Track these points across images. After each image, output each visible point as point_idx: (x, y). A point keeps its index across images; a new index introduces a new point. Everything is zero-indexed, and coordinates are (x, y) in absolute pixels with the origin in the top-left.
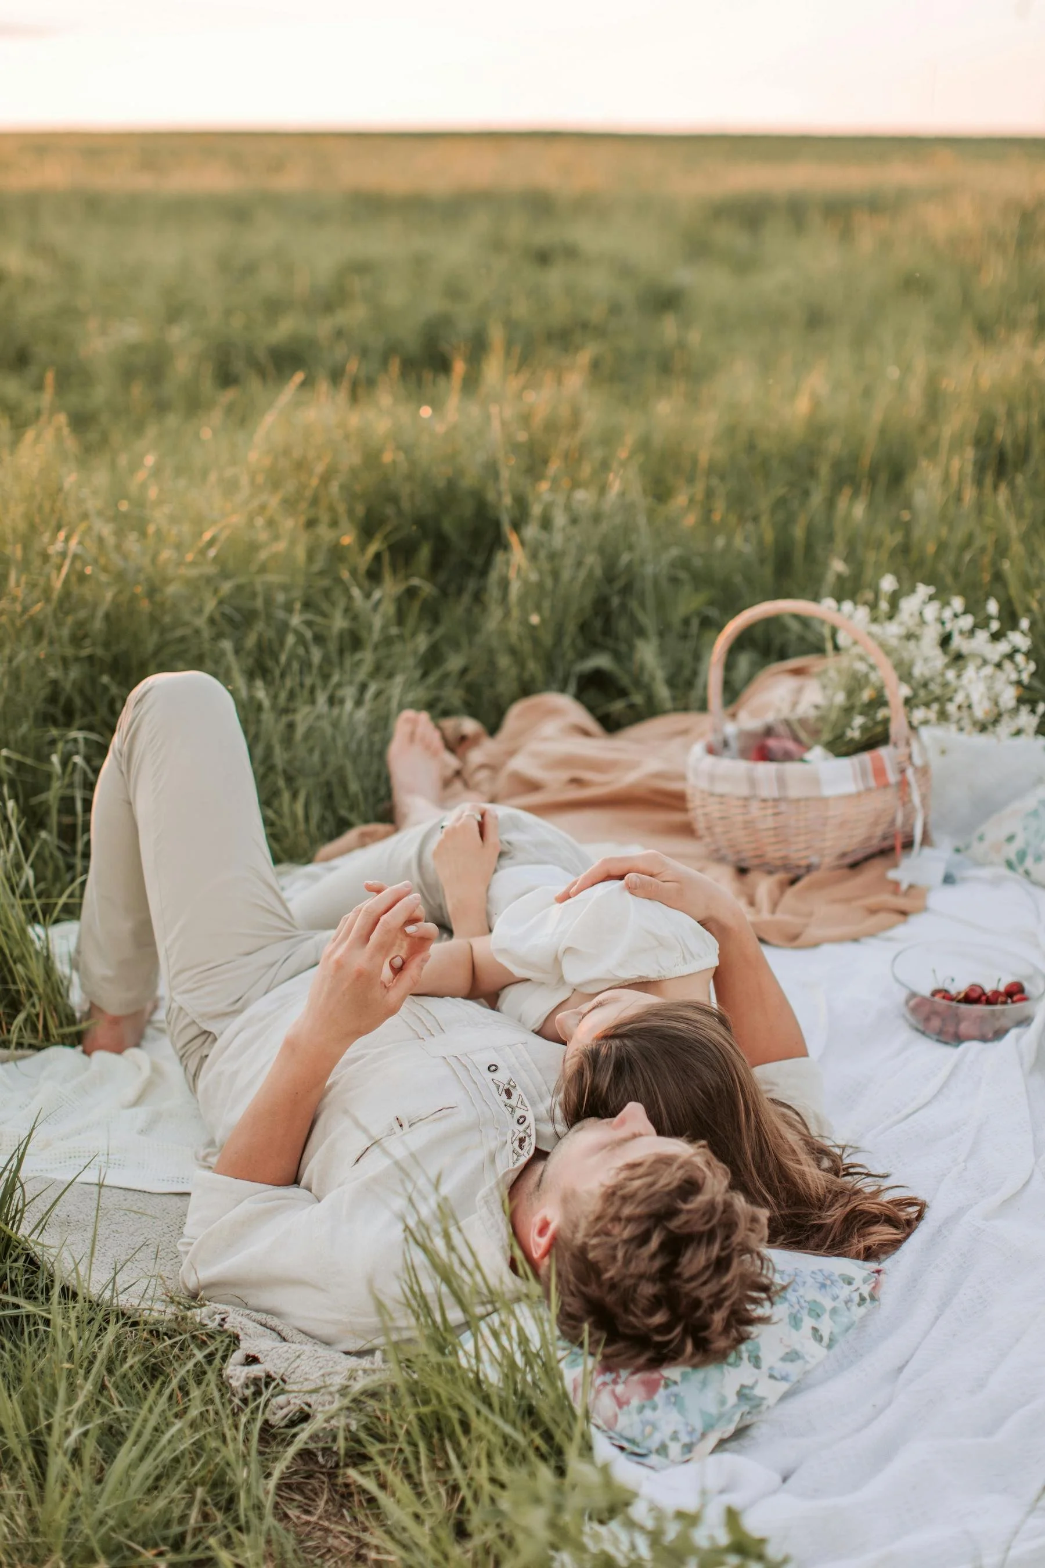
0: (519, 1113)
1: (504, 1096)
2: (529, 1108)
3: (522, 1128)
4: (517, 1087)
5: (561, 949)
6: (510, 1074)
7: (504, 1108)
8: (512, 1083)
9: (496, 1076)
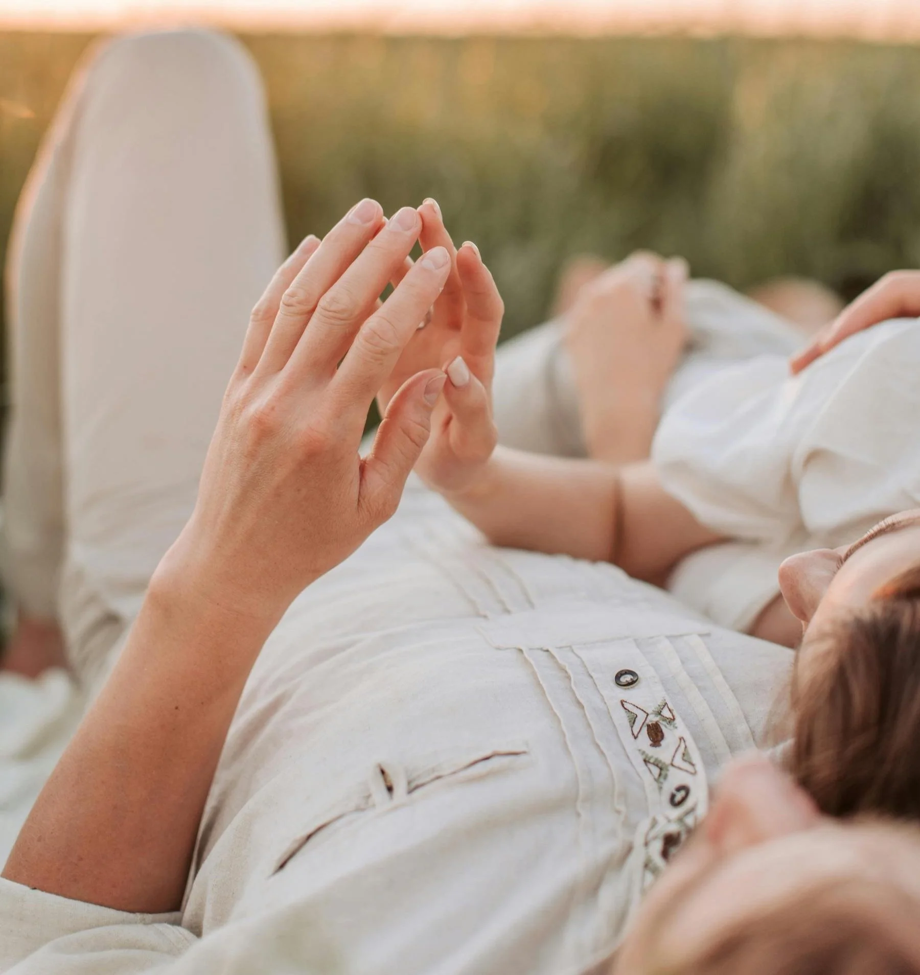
0: (676, 778)
1: (645, 740)
2: (700, 767)
3: (675, 813)
4: (678, 721)
5: (800, 453)
6: (664, 694)
7: (642, 768)
8: (666, 713)
9: (633, 696)
